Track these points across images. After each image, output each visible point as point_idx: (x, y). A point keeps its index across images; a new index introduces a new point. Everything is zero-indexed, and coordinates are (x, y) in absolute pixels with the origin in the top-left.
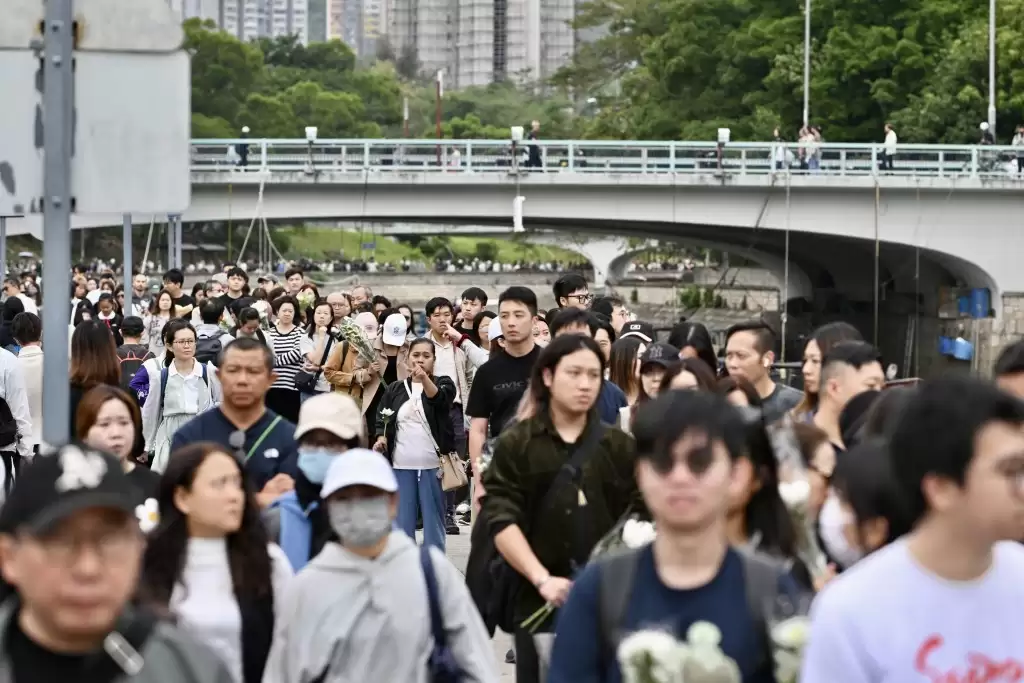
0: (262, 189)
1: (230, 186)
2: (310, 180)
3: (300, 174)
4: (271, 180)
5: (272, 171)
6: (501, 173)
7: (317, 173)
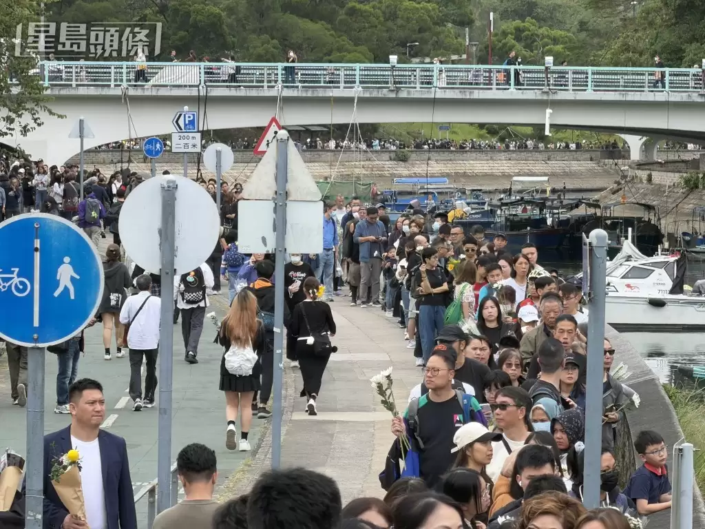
0: (356, 101)
1: (332, 99)
2: (393, 95)
3: (385, 91)
4: (362, 95)
5: (362, 87)
6: (536, 91)
7: (398, 90)
